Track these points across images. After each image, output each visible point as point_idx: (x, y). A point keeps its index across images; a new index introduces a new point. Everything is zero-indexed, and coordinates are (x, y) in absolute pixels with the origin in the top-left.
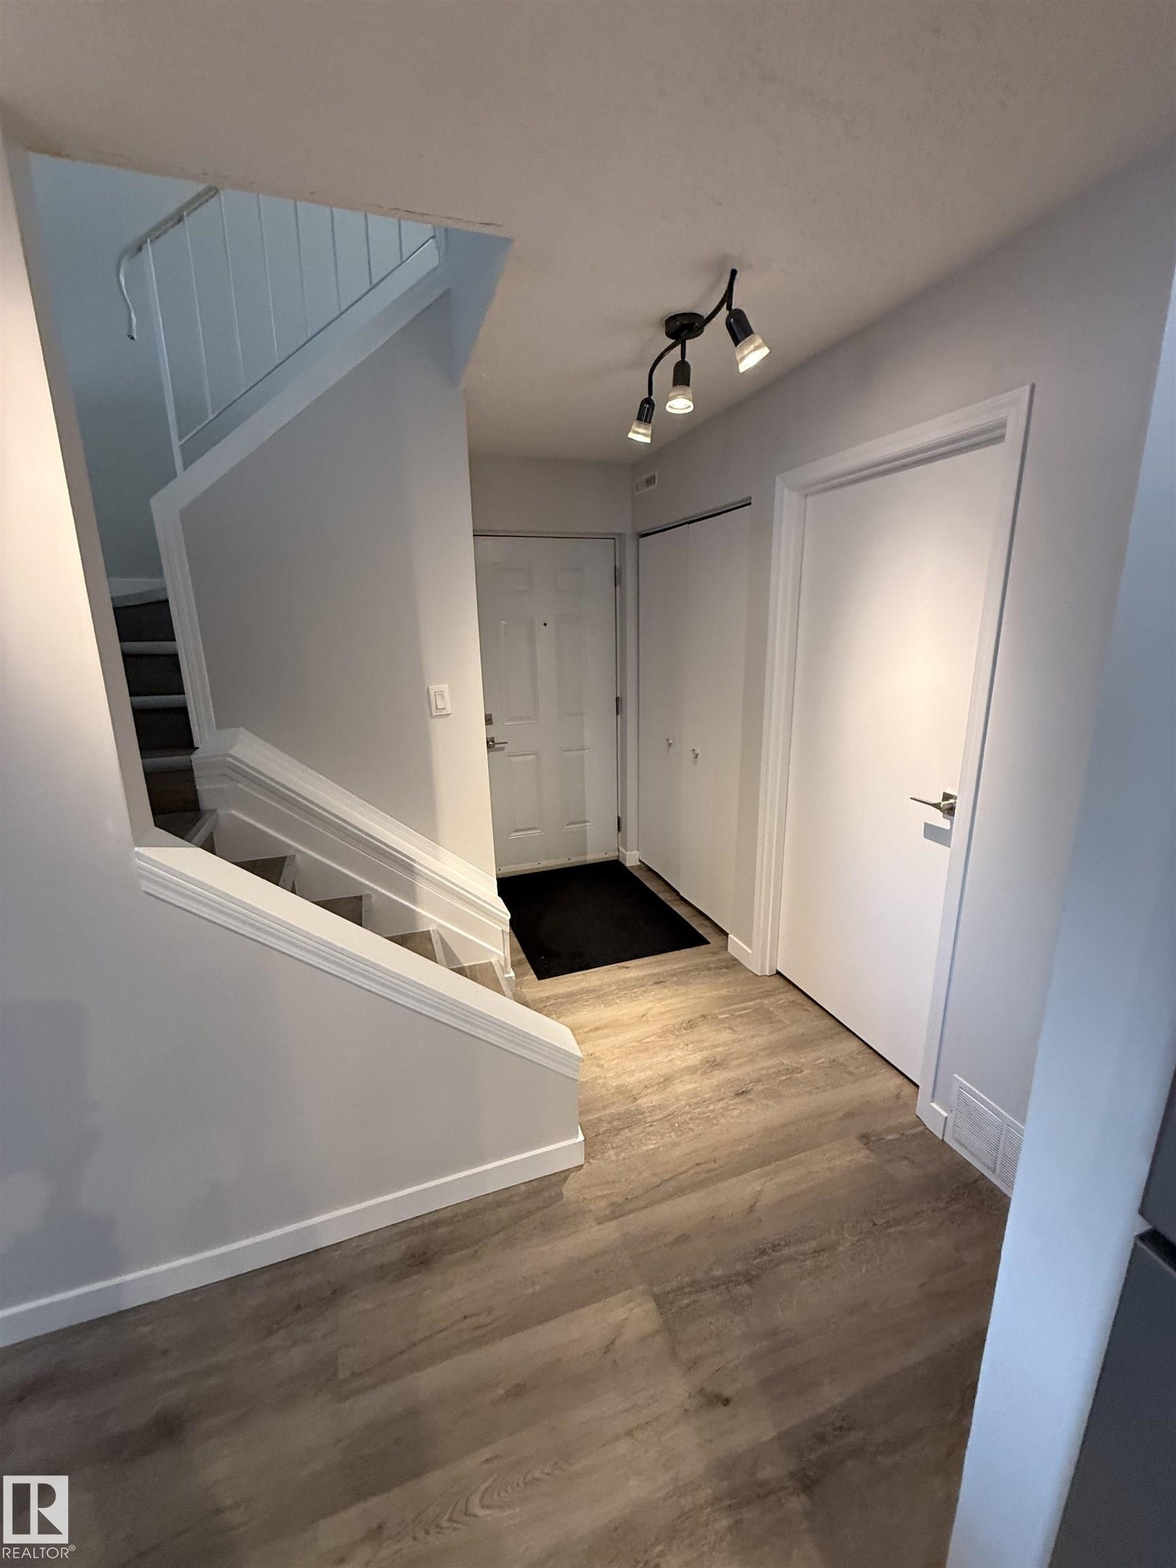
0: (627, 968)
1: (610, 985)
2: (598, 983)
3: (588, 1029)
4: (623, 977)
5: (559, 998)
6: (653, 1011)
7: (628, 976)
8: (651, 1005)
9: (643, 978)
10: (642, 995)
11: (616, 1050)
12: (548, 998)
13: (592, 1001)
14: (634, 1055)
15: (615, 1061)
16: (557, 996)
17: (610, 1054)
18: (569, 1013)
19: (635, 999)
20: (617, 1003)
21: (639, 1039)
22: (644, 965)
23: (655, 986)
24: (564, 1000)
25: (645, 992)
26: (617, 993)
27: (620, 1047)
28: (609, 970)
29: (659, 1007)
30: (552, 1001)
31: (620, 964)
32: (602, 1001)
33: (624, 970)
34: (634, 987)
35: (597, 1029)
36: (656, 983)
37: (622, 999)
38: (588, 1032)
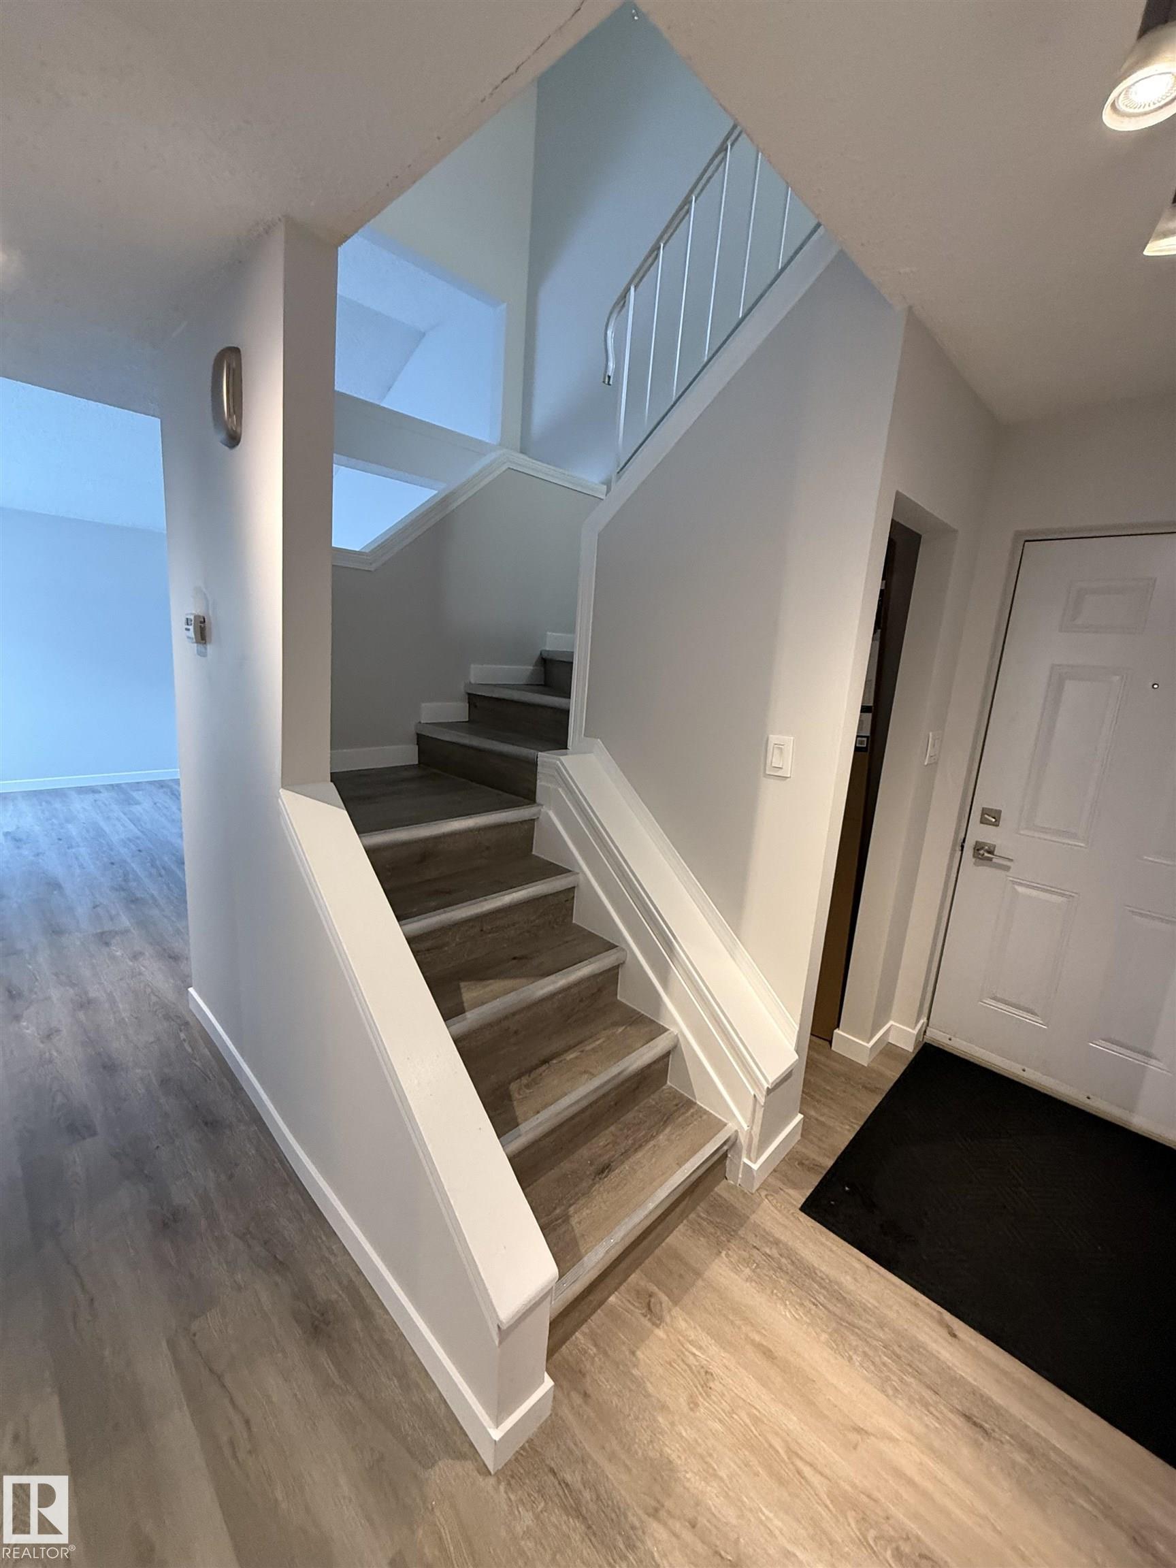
0: (954, 1336)
1: (881, 1326)
2: (872, 1303)
3: (757, 1338)
4: (922, 1337)
5: (788, 1257)
6: (886, 1447)
7: (933, 1346)
8: (897, 1433)
9: (956, 1381)
10: (911, 1400)
11: (744, 1415)
12: (777, 1242)
13: (822, 1312)
14: (754, 1461)
15: (717, 1426)
16: (790, 1254)
17: (728, 1408)
18: (769, 1292)
19: (890, 1392)
20: (850, 1359)
21: (796, 1448)
22: (995, 1366)
23: (959, 1421)
24: (790, 1267)
25: (926, 1405)
26: (875, 1349)
27: (756, 1420)
28: (916, 1305)
29: (908, 1457)
30: (774, 1252)
31: (948, 1316)
32: (836, 1331)
33: (944, 1333)
34: (918, 1374)
35: (768, 1354)
36: (968, 1418)
37: (867, 1364)
38: (753, 1342)
